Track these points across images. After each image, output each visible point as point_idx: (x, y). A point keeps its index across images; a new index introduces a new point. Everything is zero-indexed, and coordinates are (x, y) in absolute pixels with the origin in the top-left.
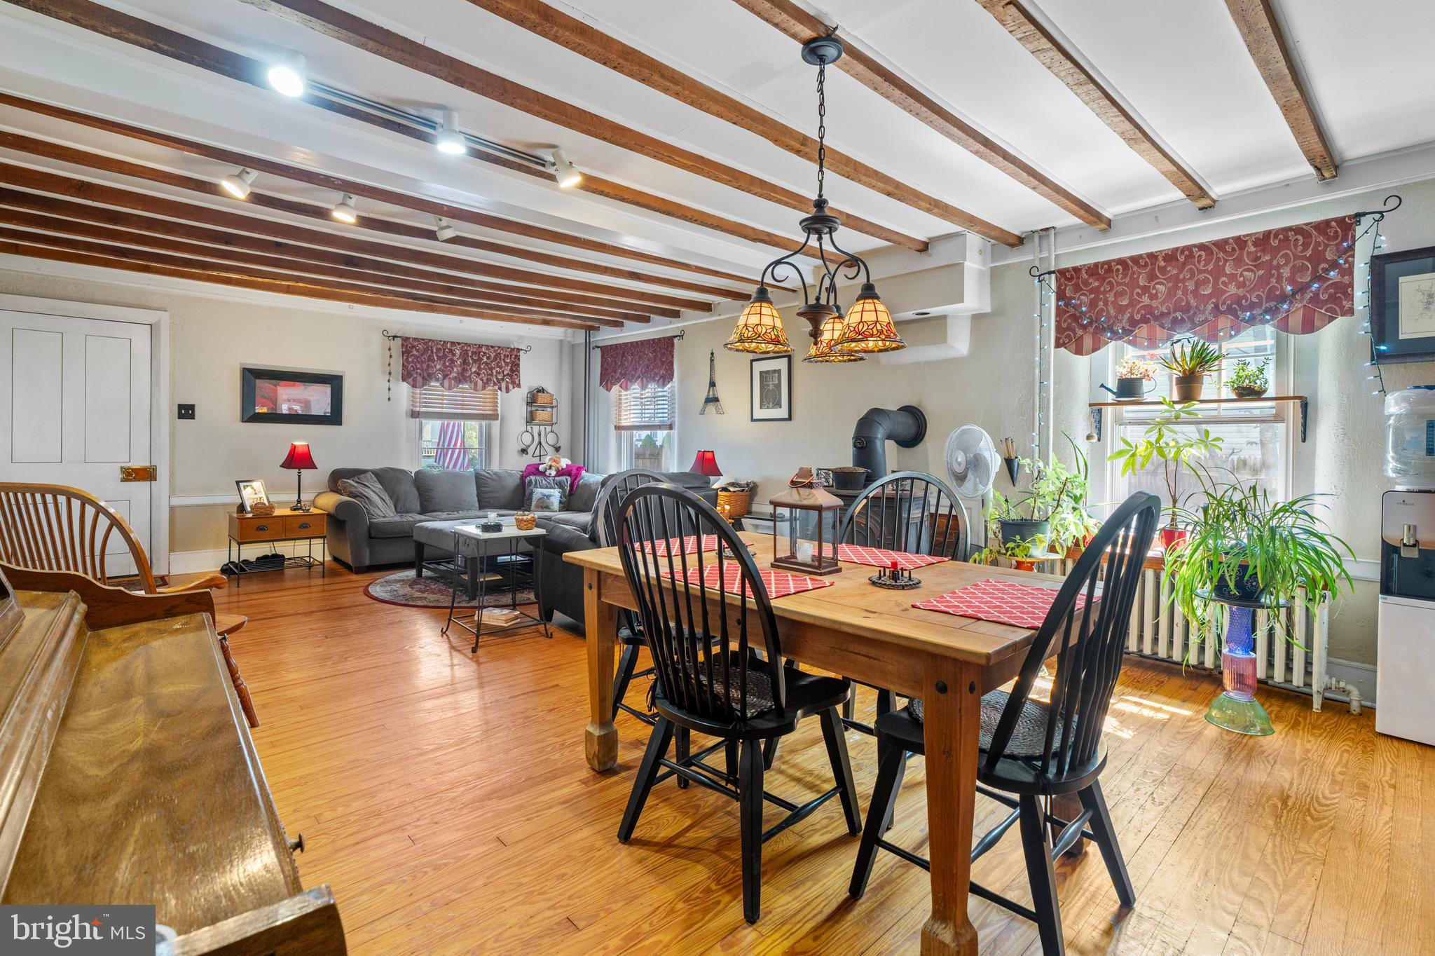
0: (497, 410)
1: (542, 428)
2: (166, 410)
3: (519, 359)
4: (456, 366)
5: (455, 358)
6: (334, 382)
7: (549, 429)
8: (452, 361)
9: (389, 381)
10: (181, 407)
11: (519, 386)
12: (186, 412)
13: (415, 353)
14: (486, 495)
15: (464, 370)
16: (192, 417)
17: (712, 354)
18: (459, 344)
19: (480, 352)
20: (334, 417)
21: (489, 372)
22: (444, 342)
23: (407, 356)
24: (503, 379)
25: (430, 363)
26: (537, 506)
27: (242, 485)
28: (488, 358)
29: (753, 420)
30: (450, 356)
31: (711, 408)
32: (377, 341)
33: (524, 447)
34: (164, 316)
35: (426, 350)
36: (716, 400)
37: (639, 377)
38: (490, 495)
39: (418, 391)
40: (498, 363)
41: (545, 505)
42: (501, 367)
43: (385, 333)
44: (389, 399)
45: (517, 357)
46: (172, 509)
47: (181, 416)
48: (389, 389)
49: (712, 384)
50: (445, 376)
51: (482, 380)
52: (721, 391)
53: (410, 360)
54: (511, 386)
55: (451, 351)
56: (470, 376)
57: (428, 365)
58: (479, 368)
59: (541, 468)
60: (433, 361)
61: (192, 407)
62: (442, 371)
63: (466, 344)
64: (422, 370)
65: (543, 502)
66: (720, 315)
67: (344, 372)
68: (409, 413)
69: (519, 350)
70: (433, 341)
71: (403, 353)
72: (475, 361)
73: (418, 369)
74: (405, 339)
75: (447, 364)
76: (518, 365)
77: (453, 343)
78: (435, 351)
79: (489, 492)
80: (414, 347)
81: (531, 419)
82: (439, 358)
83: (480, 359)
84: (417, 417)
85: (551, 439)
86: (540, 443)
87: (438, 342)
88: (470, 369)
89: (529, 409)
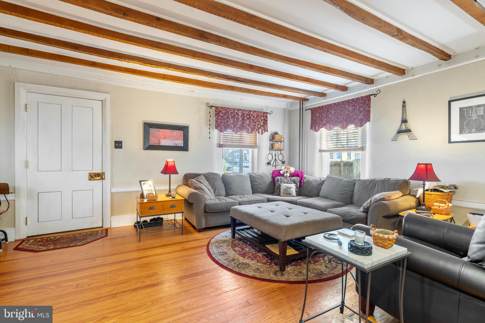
0: (256, 143)
1: (276, 152)
2: (109, 144)
3: (267, 118)
4: (239, 121)
5: (239, 117)
6: (184, 129)
7: (279, 152)
8: (238, 118)
9: (209, 129)
10: (116, 142)
11: (267, 131)
12: (118, 145)
13: (221, 114)
14: (255, 187)
15: (243, 123)
16: (121, 147)
17: (404, 102)
18: (241, 110)
19: (250, 114)
20: (185, 148)
21: (254, 124)
22: (234, 109)
23: (218, 116)
24: (260, 128)
25: (228, 119)
26: (284, 193)
27: (142, 183)
28: (254, 117)
29: (450, 142)
30: (237, 116)
31: (404, 137)
32: (204, 108)
33: (268, 161)
34: (108, 96)
35: (226, 113)
36: (408, 131)
37: (341, 122)
38: (258, 186)
39: (222, 134)
40: (258, 119)
41: (288, 193)
42: (259, 122)
43: (208, 104)
44: (210, 138)
45: (266, 117)
46: (112, 194)
47: (116, 147)
48: (210, 133)
49: (404, 121)
50: (235, 126)
51: (251, 128)
52: (411, 125)
53: (219, 118)
54: (263, 131)
55: (237, 113)
56: (246, 126)
57: (227, 121)
58: (250, 122)
59: (281, 172)
60: (229, 118)
61: (121, 142)
62: (234, 124)
63: (244, 110)
64: (224, 123)
65: (287, 191)
66: (414, 76)
67: (189, 125)
68: (218, 146)
69: (267, 113)
70: (229, 109)
71: (216, 114)
72: (248, 119)
73: (222, 122)
74: (217, 108)
75: (236, 120)
76: (267, 120)
77: (238, 110)
78: (230, 113)
79: (257, 185)
80: (220, 111)
81: (272, 147)
82: (232, 117)
83: (250, 118)
84: (222, 147)
85: (280, 157)
86: (276, 160)
87: (231, 109)
88: (246, 122)
89: (271, 142)
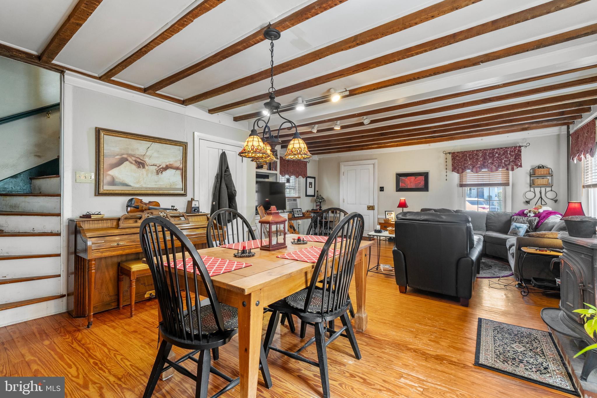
0: (509, 180)
1: (543, 189)
2: (377, 189)
3: (521, 152)
4: (479, 161)
5: (479, 158)
6: (426, 175)
7: (548, 189)
8: (477, 159)
9: (446, 172)
10: (381, 188)
11: (521, 166)
12: (382, 189)
13: (458, 158)
14: (490, 224)
15: (484, 162)
16: (383, 191)
18: (481, 150)
19: (493, 152)
20: (425, 188)
21: (500, 161)
22: (473, 151)
23: (454, 161)
24: (509, 164)
25: (465, 162)
27: (386, 212)
28: (499, 155)
30: (476, 157)
32: (443, 156)
33: (527, 200)
34: (376, 161)
35: (463, 156)
38: (492, 224)
39: (461, 175)
40: (506, 156)
41: (515, 232)
42: (507, 158)
43: (444, 152)
44: (446, 180)
45: (520, 151)
46: (378, 219)
47: (381, 191)
48: (446, 176)
50: (473, 167)
51: (495, 166)
53: (456, 162)
54: (515, 167)
55: (476, 154)
56: (487, 165)
57: (464, 163)
58: (493, 160)
59: (525, 212)
60: (467, 160)
62: (472, 164)
63: (484, 150)
64: (462, 166)
65: (515, 230)
67: (429, 171)
68: (459, 185)
69: (520, 147)
70: (467, 152)
71: (452, 159)
72: (490, 157)
73: (460, 165)
74: (454, 153)
75: (475, 161)
76: (520, 155)
77: (477, 151)
78: (468, 156)
80: (457, 156)
81: (532, 184)
82: (470, 159)
83: (493, 156)
84: (462, 187)
85: (550, 195)
86: (541, 197)
87: (469, 151)
88: (488, 162)
89: (531, 178)
